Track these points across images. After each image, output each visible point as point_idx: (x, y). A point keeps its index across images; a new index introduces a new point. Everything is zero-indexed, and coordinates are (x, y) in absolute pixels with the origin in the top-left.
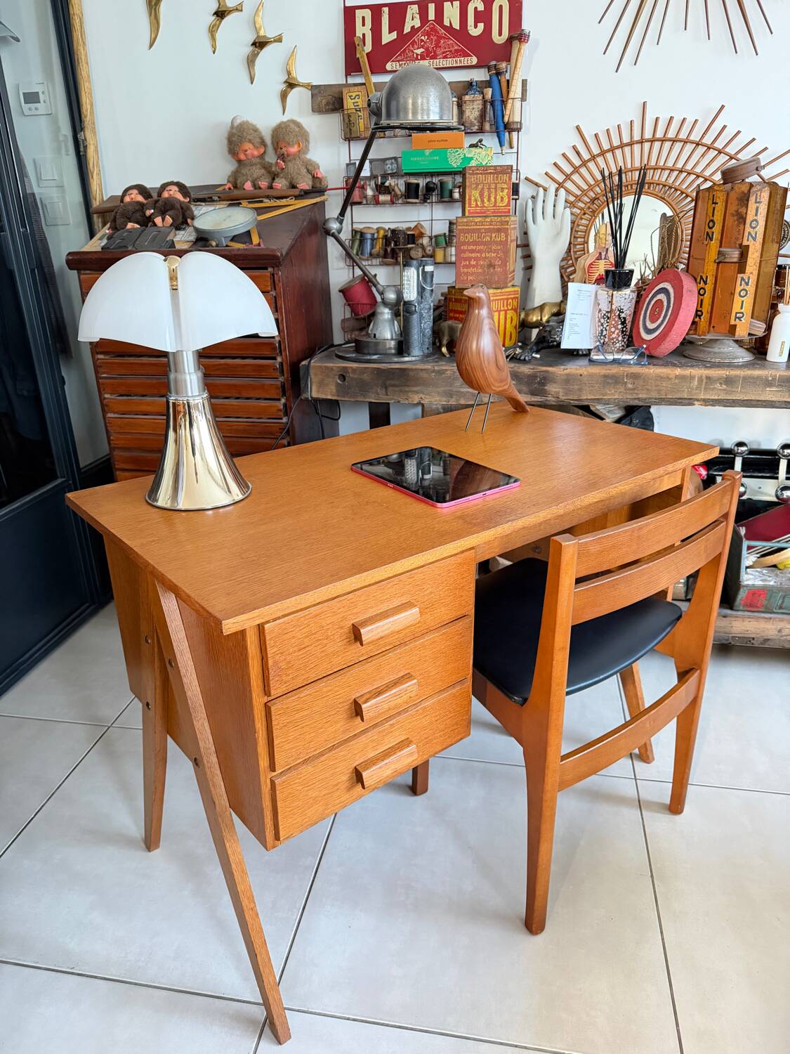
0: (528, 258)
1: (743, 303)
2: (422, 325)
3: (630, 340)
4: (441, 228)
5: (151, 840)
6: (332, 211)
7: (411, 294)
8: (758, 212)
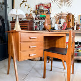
5: (8, 74)
7: (41, 25)
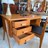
0: (32, 6)
1: (45, 9)
2: (25, 9)
3: (38, 11)
4: (26, 4)
6: (20, 2)
7: (24, 7)
8: (46, 3)
